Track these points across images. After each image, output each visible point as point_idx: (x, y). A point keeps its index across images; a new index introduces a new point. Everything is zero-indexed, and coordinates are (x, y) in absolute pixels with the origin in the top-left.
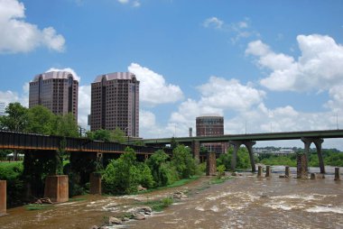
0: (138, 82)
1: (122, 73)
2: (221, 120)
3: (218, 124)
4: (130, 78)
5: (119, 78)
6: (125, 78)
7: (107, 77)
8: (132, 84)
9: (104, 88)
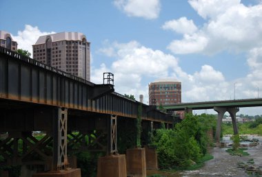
0: (89, 44)
1: (70, 34)
2: (178, 86)
3: (176, 90)
4: (80, 39)
5: (67, 39)
6: (74, 39)
7: (52, 38)
8: (82, 46)
9: (49, 50)
